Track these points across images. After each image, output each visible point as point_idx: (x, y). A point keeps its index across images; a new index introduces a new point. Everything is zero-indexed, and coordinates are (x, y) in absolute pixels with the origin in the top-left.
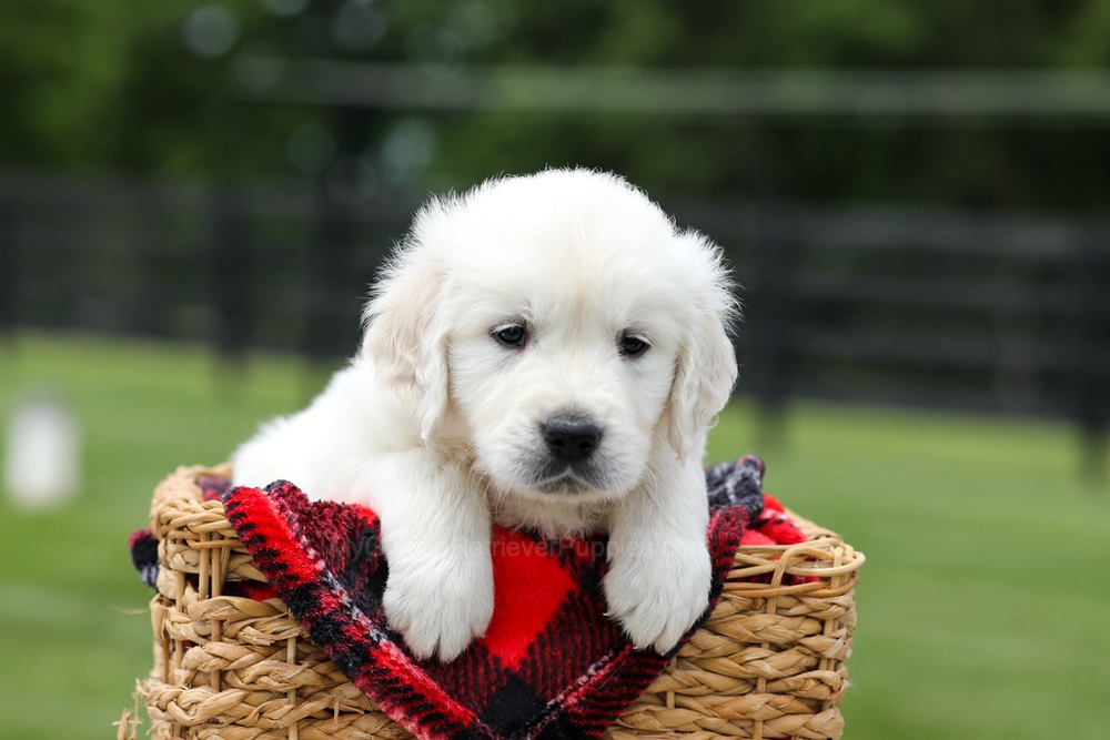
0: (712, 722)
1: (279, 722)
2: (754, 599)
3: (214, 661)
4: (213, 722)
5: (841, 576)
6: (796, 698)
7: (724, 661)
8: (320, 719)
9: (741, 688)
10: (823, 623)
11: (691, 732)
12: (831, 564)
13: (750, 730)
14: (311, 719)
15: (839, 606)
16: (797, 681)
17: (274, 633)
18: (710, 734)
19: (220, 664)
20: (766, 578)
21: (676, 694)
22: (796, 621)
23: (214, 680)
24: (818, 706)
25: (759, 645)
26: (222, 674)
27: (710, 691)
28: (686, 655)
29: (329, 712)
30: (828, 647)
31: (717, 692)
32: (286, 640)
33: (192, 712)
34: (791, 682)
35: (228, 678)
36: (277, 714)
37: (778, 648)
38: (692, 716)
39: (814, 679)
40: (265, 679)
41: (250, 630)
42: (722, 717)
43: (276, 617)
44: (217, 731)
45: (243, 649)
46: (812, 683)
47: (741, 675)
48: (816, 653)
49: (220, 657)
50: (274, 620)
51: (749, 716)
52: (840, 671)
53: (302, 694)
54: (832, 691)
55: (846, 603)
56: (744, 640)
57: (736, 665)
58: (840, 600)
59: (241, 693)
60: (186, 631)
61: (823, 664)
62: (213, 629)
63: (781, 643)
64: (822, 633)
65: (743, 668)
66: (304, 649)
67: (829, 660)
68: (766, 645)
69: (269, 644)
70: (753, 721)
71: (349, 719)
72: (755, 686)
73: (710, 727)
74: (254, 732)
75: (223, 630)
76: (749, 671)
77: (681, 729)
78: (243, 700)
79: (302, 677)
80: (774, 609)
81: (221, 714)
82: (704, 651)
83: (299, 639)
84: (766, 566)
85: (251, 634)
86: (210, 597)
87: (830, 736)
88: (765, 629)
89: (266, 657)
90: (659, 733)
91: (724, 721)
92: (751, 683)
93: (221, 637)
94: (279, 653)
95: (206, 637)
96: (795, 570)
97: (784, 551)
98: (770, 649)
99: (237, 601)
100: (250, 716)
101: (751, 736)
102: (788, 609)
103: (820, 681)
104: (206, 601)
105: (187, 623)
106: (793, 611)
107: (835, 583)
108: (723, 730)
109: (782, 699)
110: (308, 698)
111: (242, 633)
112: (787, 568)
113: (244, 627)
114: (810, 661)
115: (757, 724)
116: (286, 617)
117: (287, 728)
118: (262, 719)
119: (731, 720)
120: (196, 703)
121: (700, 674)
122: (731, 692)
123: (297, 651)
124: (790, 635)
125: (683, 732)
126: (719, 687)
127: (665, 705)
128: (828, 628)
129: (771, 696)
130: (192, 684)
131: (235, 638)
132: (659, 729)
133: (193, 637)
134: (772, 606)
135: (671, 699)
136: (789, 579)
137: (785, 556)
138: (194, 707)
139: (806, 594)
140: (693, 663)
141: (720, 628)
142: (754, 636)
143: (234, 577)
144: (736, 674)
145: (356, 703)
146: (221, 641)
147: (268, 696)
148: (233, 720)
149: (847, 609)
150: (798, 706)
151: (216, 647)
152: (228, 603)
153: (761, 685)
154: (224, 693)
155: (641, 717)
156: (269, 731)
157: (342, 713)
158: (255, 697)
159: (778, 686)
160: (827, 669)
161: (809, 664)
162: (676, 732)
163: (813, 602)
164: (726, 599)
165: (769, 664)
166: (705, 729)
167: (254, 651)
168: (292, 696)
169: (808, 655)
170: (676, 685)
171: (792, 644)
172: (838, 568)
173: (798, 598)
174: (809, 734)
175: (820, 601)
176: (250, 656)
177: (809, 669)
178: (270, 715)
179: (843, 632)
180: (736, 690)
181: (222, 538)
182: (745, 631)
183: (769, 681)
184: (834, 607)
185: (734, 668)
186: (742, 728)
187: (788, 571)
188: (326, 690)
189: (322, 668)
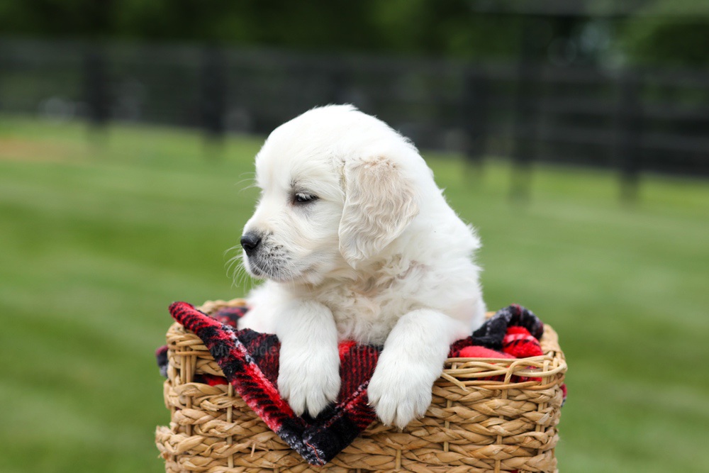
0: (470, 460)
1: (222, 455)
2: (494, 390)
3: (186, 420)
4: (186, 454)
5: (549, 377)
6: (521, 447)
7: (477, 425)
8: (245, 454)
9: (487, 441)
10: (537, 405)
11: (458, 466)
12: (542, 371)
13: (493, 465)
14: (240, 453)
15: (545, 395)
16: (520, 438)
17: (219, 404)
18: (468, 467)
19: (190, 421)
20: (501, 378)
21: (450, 443)
22: (521, 403)
23: (188, 430)
24: (535, 452)
25: (498, 417)
26: (192, 427)
27: (468, 442)
28: (454, 421)
29: (250, 449)
30: (539, 418)
31: (473, 443)
32: (226, 408)
33: (175, 448)
34: (517, 438)
35: (195, 428)
36: (220, 450)
37: (509, 419)
38: (458, 456)
39: (531, 437)
40: (213, 430)
41: (206, 402)
42: (476, 457)
43: (220, 395)
44: (188, 459)
45: (202, 413)
46: (529, 439)
47: (487, 434)
48: (533, 421)
49: (189, 417)
50: (219, 397)
51: (491, 457)
52: (547, 432)
53: (235, 439)
54: (542, 444)
55: (550, 394)
56: (488, 414)
57: (484, 428)
58: (546, 392)
59: (201, 438)
60: (175, 401)
61: (538, 428)
62: (187, 401)
63: (510, 416)
64: (537, 410)
65: (487, 430)
66: (236, 413)
67: (541, 426)
68: (502, 417)
69: (215, 410)
70: (495, 460)
71: (260, 454)
72: (496, 440)
73: (469, 463)
74: (208, 460)
75: (192, 402)
76: (492, 431)
77: (452, 464)
78: (202, 442)
79: (235, 429)
80: (506, 396)
81: (191, 450)
82: (465, 419)
83: (233, 408)
84: (501, 371)
85: (207, 404)
86: (185, 383)
87: (542, 470)
88: (500, 408)
89: (216, 417)
90: (439, 465)
91: (477, 460)
92: (493, 438)
93: (192, 405)
94: (223, 416)
95: (185, 405)
96: (520, 373)
97: (513, 362)
98: (504, 419)
99: (200, 385)
100: (206, 451)
101: (493, 469)
102: (515, 397)
103: (534, 438)
104: (183, 385)
105: (176, 396)
106: (518, 398)
107: (544, 381)
108: (477, 465)
109: (511, 448)
110: (239, 442)
111: (202, 404)
112: (514, 372)
113: (203, 401)
114: (530, 426)
115: (496, 462)
116: (226, 395)
117: (227, 458)
118: (213, 453)
119: (481, 460)
120: (177, 443)
121: (462, 432)
122: (481, 443)
123: (233, 414)
124: (515, 411)
125: (453, 466)
126: (474, 440)
127: (443, 450)
128: (540, 408)
129: (504, 446)
130: (177, 431)
131: (199, 406)
132: (438, 464)
133: (178, 405)
134: (504, 394)
135: (446, 446)
136: (515, 379)
137: (512, 366)
138: (176, 445)
139: (525, 388)
140: (459, 426)
141: (475, 406)
142: (494, 411)
143: (200, 372)
144: (484, 433)
145: (264, 445)
146: (192, 408)
147: (216, 440)
148: (197, 453)
149: (551, 397)
150: (521, 452)
151: (188, 411)
152: (195, 387)
153: (499, 439)
154: (192, 437)
155: (429, 456)
156: (217, 459)
157: (256, 450)
158: (209, 440)
159: (509, 440)
160: (540, 431)
161: (529, 428)
162: (450, 465)
163: (529, 393)
164: (477, 390)
165: (502, 428)
166: (466, 464)
167: (208, 414)
168: (230, 440)
169: (528, 422)
170: (449, 439)
171: (518, 416)
172: (545, 373)
173: (521, 390)
174: (528, 468)
175: (534, 392)
176: (206, 417)
177: (529, 430)
178: (217, 451)
179: (550, 409)
180: (484, 442)
181: (192, 350)
182: (489, 408)
183: (504, 437)
184: (542, 396)
185: (483, 430)
186: (489, 464)
187: (515, 374)
188: (249, 437)
189: (246, 424)
